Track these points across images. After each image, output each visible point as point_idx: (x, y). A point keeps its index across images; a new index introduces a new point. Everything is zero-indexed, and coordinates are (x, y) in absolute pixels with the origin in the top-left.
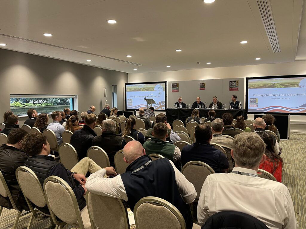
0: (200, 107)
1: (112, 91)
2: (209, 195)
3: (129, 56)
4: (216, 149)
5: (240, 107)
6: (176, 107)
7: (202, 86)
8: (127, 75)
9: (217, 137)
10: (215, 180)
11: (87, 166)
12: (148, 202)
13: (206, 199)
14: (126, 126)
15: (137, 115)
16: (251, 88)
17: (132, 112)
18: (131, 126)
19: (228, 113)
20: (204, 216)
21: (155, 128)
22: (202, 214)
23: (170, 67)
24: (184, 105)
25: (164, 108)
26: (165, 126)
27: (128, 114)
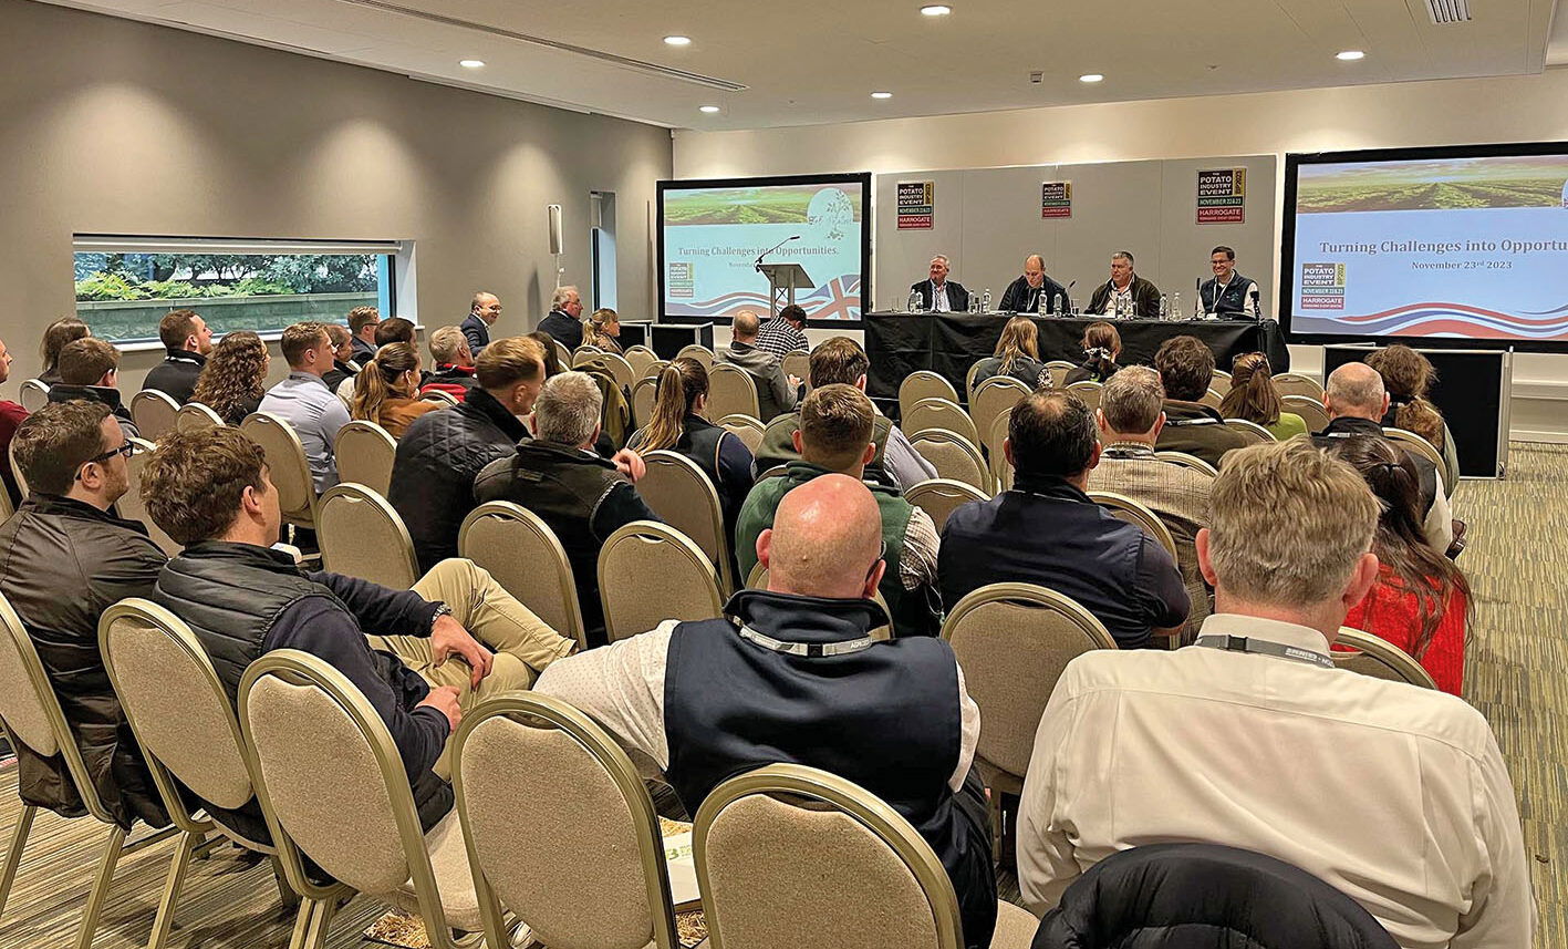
0: (1042, 309)
1: (593, 221)
2: (1078, 759)
3: (678, 42)
4: (1121, 525)
5: (1251, 307)
6: (918, 307)
7: (1056, 200)
8: (665, 139)
9: (1129, 463)
10: (1111, 685)
11: (460, 603)
12: (766, 793)
13: (1060, 783)
14: (657, 398)
15: (715, 345)
16: (1310, 210)
17: (693, 330)
18: (681, 403)
19: (1188, 338)
20: (1048, 866)
21: (810, 412)
22: (1040, 856)
23: (888, 95)
24: (958, 296)
25: (854, 313)
26: (861, 404)
27: (670, 341)
